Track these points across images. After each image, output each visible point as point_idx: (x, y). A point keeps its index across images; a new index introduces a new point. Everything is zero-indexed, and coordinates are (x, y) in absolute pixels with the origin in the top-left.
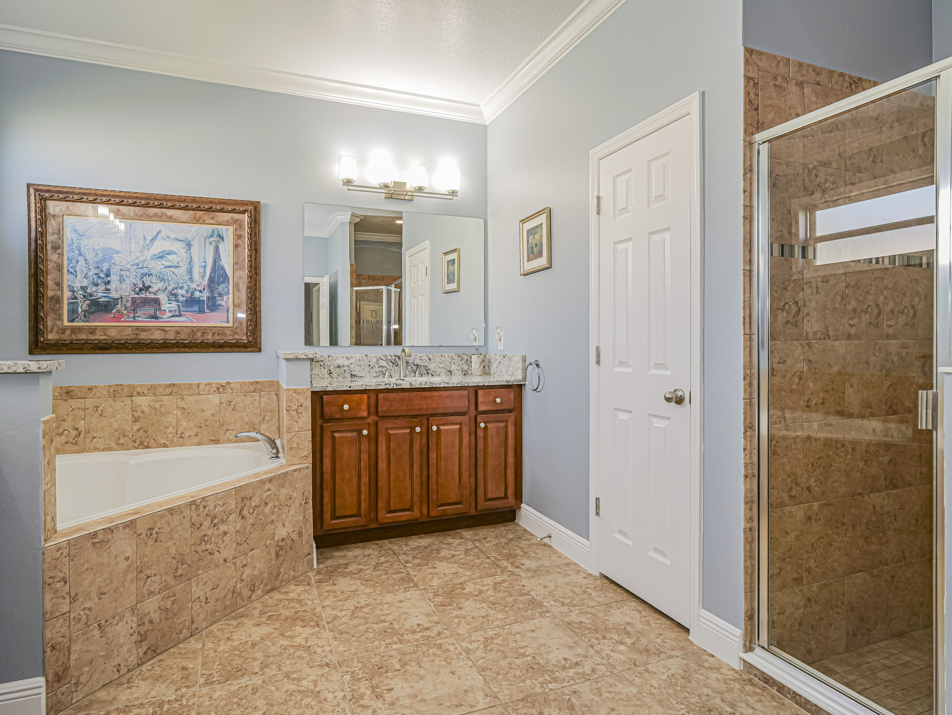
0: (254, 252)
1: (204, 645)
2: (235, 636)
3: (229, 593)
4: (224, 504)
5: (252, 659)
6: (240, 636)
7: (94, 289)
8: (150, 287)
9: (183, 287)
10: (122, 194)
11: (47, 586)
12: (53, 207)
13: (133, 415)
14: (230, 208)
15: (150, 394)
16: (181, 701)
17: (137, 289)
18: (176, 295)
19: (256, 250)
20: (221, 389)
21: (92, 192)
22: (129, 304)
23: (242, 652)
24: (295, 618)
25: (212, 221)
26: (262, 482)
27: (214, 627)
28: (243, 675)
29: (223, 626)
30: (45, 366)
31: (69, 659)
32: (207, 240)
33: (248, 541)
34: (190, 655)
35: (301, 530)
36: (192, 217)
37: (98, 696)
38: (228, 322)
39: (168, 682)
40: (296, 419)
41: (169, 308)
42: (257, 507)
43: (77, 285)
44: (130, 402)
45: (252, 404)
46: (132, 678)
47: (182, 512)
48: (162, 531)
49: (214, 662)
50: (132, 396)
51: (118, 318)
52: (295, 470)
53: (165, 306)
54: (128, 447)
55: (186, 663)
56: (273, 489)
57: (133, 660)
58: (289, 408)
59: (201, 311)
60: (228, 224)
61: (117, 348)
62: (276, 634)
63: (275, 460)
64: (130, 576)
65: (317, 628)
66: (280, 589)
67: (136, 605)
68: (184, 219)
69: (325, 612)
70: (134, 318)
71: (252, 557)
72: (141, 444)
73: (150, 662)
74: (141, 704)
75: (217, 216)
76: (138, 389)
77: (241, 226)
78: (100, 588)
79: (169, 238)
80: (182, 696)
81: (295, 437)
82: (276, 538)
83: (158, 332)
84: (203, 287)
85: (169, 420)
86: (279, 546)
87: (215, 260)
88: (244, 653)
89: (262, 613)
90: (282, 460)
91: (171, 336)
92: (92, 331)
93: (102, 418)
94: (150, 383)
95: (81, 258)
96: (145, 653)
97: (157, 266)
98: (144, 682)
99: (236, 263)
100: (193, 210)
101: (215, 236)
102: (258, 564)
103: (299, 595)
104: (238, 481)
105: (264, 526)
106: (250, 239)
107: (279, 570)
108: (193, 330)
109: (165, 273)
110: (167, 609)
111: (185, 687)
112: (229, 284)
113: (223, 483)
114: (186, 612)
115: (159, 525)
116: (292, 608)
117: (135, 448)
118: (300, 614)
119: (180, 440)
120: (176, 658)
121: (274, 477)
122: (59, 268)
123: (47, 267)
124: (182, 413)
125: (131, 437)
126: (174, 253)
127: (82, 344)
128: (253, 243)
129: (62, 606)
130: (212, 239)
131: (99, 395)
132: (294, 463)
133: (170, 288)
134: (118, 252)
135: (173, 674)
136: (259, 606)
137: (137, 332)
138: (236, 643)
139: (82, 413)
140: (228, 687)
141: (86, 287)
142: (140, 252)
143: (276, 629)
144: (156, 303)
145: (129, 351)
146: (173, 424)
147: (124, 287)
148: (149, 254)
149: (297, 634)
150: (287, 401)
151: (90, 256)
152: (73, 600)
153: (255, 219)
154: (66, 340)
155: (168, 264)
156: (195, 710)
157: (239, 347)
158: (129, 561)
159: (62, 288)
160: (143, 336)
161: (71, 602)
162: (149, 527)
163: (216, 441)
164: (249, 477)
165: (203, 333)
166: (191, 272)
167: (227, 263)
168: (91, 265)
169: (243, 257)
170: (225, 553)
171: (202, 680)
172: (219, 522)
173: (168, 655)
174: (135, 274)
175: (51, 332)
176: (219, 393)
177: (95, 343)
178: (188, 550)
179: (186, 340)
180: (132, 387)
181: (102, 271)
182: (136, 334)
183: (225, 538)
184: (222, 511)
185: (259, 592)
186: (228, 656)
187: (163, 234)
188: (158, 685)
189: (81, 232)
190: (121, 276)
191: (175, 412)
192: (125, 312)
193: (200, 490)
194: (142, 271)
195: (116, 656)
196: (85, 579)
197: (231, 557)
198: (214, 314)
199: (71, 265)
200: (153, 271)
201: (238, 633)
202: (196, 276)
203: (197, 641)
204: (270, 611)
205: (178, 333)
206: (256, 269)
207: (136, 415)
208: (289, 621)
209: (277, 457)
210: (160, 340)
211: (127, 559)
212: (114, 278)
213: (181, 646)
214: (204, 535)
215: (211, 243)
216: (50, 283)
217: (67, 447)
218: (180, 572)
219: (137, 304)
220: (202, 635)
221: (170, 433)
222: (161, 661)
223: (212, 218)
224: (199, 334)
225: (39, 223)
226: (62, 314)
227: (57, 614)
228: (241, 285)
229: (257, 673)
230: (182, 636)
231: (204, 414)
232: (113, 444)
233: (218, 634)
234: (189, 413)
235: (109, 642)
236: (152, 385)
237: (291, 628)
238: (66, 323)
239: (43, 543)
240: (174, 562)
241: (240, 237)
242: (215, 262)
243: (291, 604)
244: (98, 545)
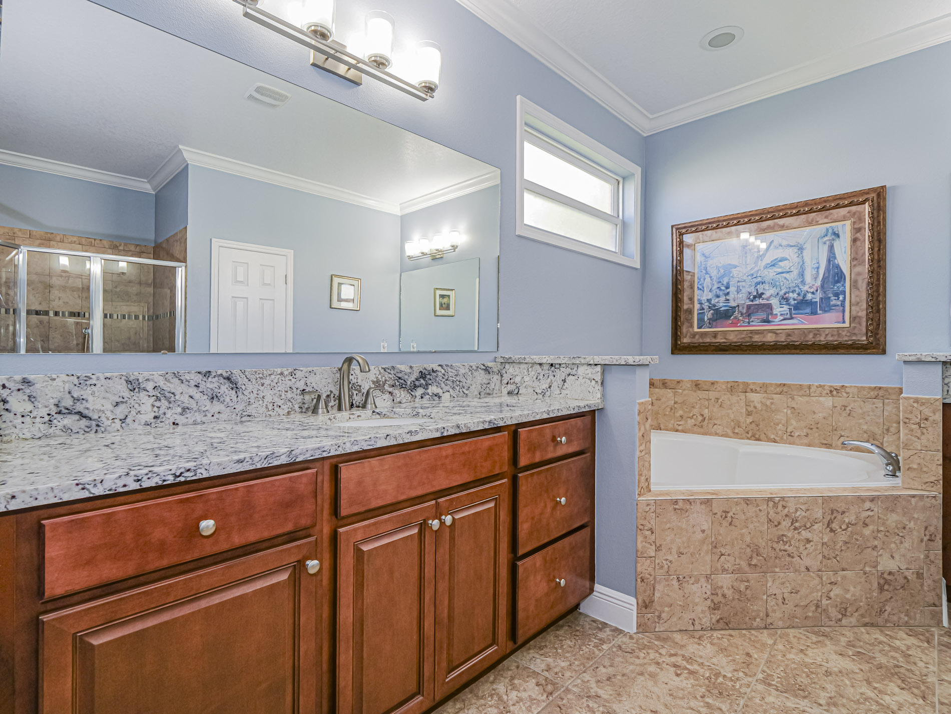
0: (876, 244)
1: (775, 644)
2: (810, 652)
3: (811, 604)
4: (808, 510)
5: (820, 687)
6: (815, 655)
7: (717, 300)
8: (763, 294)
9: (795, 291)
10: (739, 216)
11: (639, 530)
12: (688, 239)
13: (747, 409)
14: (846, 202)
15: (762, 392)
16: (735, 683)
17: (752, 297)
18: (787, 299)
19: (880, 241)
20: (835, 393)
21: (716, 220)
22: (744, 311)
23: (812, 673)
24: (892, 671)
25: (826, 220)
26: (862, 499)
27: (791, 631)
28: (805, 697)
29: (801, 636)
30: (638, 360)
31: (654, 594)
32: (820, 240)
33: (838, 558)
34: (758, 645)
35: (921, 571)
36: (804, 220)
37: (674, 636)
38: (844, 322)
39: (730, 658)
40: (919, 434)
41: (780, 311)
42: (853, 525)
43: (704, 299)
44: (744, 397)
45: (873, 411)
46: (703, 637)
47: (758, 505)
48: (736, 516)
49: (779, 666)
50: (746, 392)
51: (734, 324)
52: (914, 496)
53: (777, 310)
54: (741, 437)
55: (752, 651)
56: (876, 510)
57: (706, 621)
58: (907, 421)
59: (814, 313)
60: (844, 219)
61: (734, 350)
62: (860, 676)
63: (891, 478)
64: (705, 548)
65: (921, 701)
66: (883, 629)
67: (711, 575)
68: (796, 225)
69: (942, 687)
70: (749, 323)
71: (844, 578)
72: (753, 436)
73: (722, 632)
74: (702, 663)
75: (832, 214)
76: (751, 387)
77: (861, 219)
78: (679, 548)
79: (781, 246)
80: (737, 679)
81: (916, 456)
82: (879, 568)
83: (770, 334)
84: (816, 289)
85: (778, 417)
86: (884, 578)
87: (829, 260)
88: (814, 676)
89: (850, 644)
90: (898, 481)
91: (782, 338)
92: (715, 335)
93: (721, 409)
94: (762, 382)
95: (707, 276)
96: (718, 621)
97: (770, 274)
98: (711, 646)
99: (853, 259)
100: (805, 214)
101: (829, 234)
102: (852, 589)
103: (909, 648)
104: (830, 490)
105: (862, 549)
106: (872, 230)
107: (884, 606)
108: (804, 332)
109: (777, 279)
110: (740, 591)
111: (743, 672)
112: (845, 282)
113: (811, 489)
114: (760, 603)
115: (734, 510)
116: (893, 657)
117: (748, 439)
118: (902, 670)
119: (789, 438)
120: (744, 640)
121: (878, 497)
122: (692, 287)
123: (683, 287)
124: (792, 413)
125: (744, 428)
126: (786, 259)
127: (706, 346)
128: (875, 234)
129: (649, 550)
130: (826, 239)
131: (719, 389)
132: (913, 487)
133: (782, 293)
134: (735, 267)
135: (737, 655)
136: (850, 635)
137: (751, 335)
138: (807, 660)
139: (706, 403)
140: (784, 699)
141: (711, 299)
142: (755, 263)
143: (862, 670)
144: (768, 308)
145: (744, 353)
146: (783, 422)
147: (741, 296)
148: (762, 264)
149: (889, 692)
150: (904, 412)
151: (714, 273)
152: (658, 549)
153: (879, 206)
154: (695, 343)
155: (780, 270)
156: (744, 700)
157: (858, 348)
158: (705, 534)
159: (694, 302)
160: (757, 338)
161: (656, 550)
162: (724, 509)
163: (829, 446)
164: (845, 489)
165: (815, 335)
166: (802, 275)
167: (843, 261)
168: (714, 280)
169: (862, 251)
170: (808, 562)
171: (760, 676)
172: (800, 527)
173: (739, 634)
174: (750, 283)
175: (685, 337)
176: (833, 396)
177: (716, 346)
178: (764, 544)
179: (797, 341)
180: (746, 384)
181: (723, 284)
182: (750, 337)
183: (808, 546)
184: (805, 517)
185: (853, 620)
186: (795, 669)
187: (776, 243)
188: (721, 655)
189: (707, 254)
190: (738, 287)
191: (785, 411)
192: (741, 318)
193: (783, 489)
194: (756, 280)
195: (691, 611)
196: (667, 536)
197: (815, 568)
198: (827, 315)
199: (700, 283)
200: (766, 279)
201: (815, 651)
202: (808, 278)
203: (770, 635)
204: (861, 647)
205: (789, 335)
206: (879, 261)
207: (750, 409)
208: (883, 671)
209: (894, 475)
210: (771, 342)
211: (703, 531)
212: (732, 289)
213: (753, 632)
214: (783, 535)
215: (825, 243)
216: (686, 299)
217: (696, 429)
218: (754, 562)
219: (750, 311)
220: (777, 633)
221: (780, 430)
222: (731, 636)
223: (826, 217)
224: (811, 336)
225: (678, 253)
226: (693, 322)
227: (645, 555)
228: (860, 282)
229: (821, 705)
230: (755, 624)
231: (814, 416)
232: (730, 432)
233: (794, 641)
234: (799, 413)
235: (686, 596)
236: (764, 384)
237: (883, 680)
238: (696, 330)
239: (637, 496)
240: (748, 550)
241: (859, 230)
242: (829, 261)
243: (893, 654)
244: (679, 512)
